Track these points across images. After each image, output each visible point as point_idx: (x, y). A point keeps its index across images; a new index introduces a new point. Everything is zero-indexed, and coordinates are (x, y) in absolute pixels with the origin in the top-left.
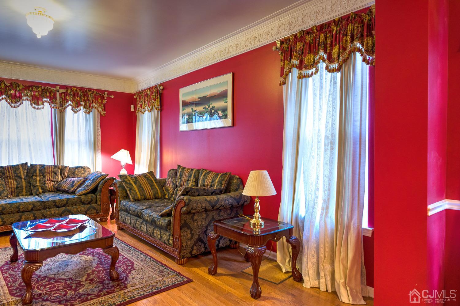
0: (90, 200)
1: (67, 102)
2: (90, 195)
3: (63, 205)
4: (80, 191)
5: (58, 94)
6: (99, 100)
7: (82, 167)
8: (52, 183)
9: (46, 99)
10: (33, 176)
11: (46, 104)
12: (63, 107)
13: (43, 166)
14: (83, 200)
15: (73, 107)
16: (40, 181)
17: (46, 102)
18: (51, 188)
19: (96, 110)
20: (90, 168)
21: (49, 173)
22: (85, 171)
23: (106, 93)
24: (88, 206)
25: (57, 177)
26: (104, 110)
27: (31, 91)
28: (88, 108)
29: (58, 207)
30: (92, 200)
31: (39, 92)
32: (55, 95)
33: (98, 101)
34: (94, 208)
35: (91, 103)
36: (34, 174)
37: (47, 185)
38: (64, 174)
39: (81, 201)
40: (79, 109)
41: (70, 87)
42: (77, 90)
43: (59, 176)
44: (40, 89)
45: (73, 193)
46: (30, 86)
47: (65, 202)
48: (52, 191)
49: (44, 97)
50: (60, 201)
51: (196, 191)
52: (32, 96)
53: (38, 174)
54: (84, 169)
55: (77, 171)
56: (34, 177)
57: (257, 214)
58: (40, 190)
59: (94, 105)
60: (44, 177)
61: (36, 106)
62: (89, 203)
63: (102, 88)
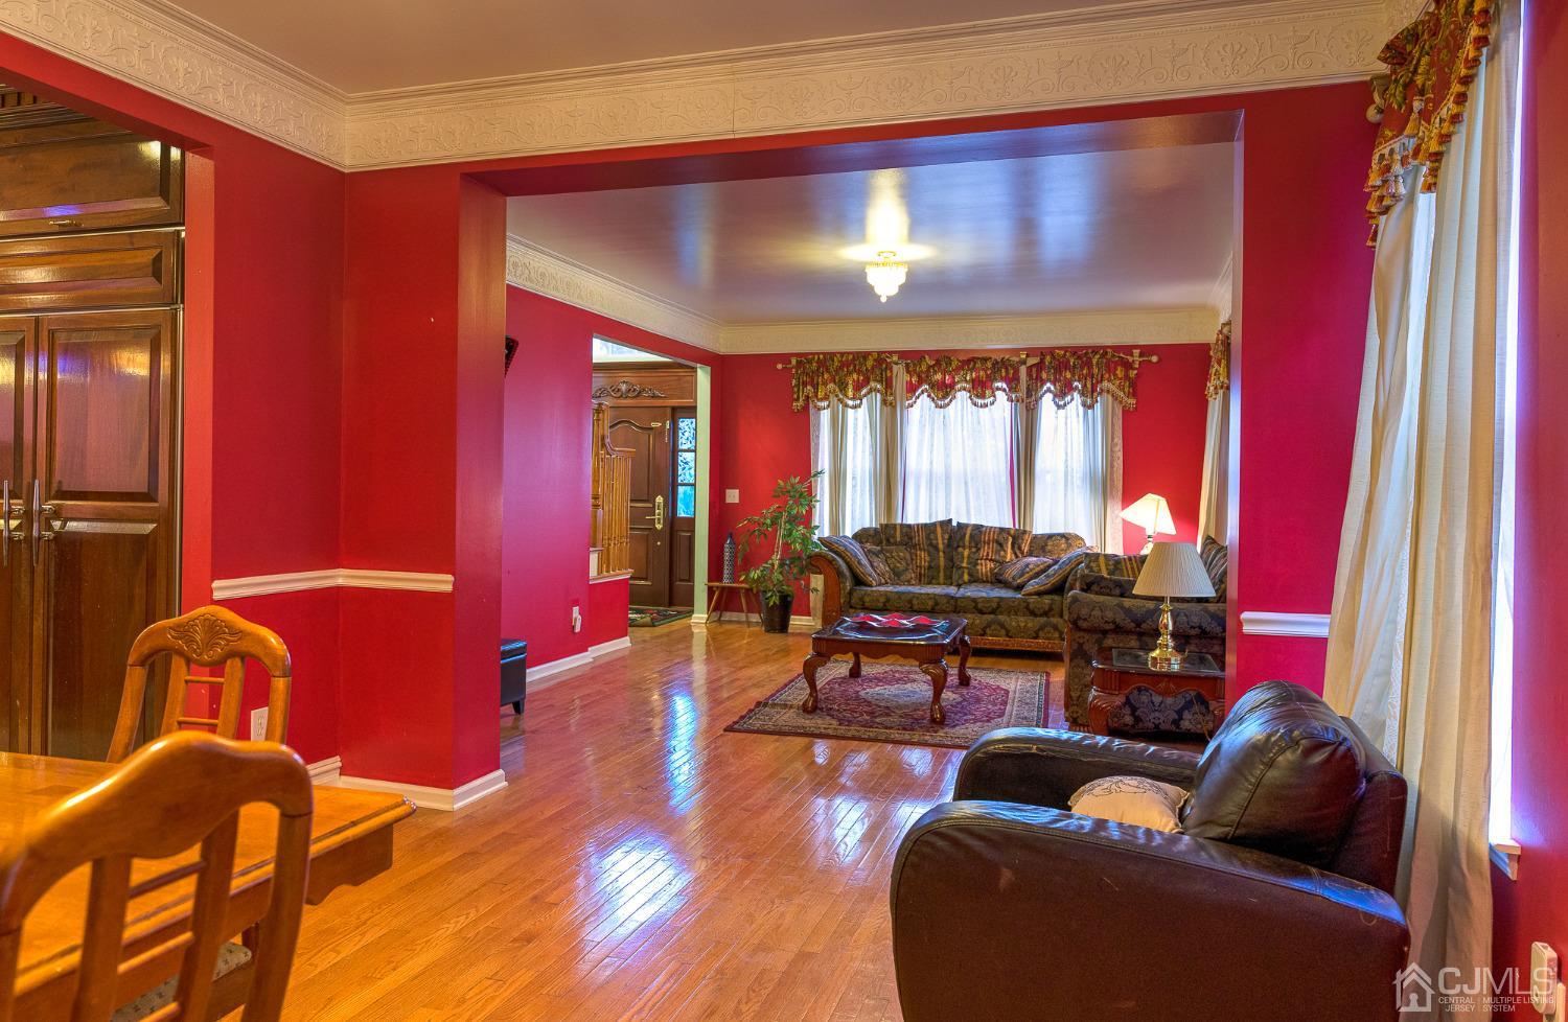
0: (1047, 608)
1: (1043, 383)
2: (1050, 597)
3: (990, 609)
4: (1032, 586)
5: (1023, 370)
6: (1120, 372)
7: (1063, 536)
8: (990, 565)
9: (999, 384)
10: (958, 547)
11: (999, 394)
12: (1033, 397)
13: (978, 527)
14: (1031, 606)
15: (1055, 396)
16: (969, 557)
17: (998, 389)
18: (987, 575)
19: (1110, 397)
20: (1082, 539)
21: (989, 544)
22: (1069, 546)
23: (1136, 352)
24: (1043, 620)
25: (1002, 553)
26: (1134, 395)
27: (972, 370)
28: (1090, 395)
29: (981, 612)
30: (1051, 609)
31: (985, 370)
32: (1016, 371)
33: (1115, 375)
34: (1056, 628)
35: (1097, 382)
36: (961, 544)
37: (979, 567)
38: (1020, 548)
39: (1027, 608)
40: (1069, 397)
41: (1051, 351)
42: (1065, 355)
43: (1009, 550)
44: (989, 364)
45: (1019, 588)
46: (971, 361)
47: (994, 605)
48: (988, 582)
49: (996, 380)
50: (988, 600)
51: (1111, 585)
52: (973, 381)
53: (967, 543)
54: (1067, 539)
55: (1050, 543)
56: (960, 549)
57: (1166, 639)
58: (966, 577)
59: (1105, 384)
60: (979, 549)
61: (980, 401)
62: (1046, 614)
63: (1127, 340)
